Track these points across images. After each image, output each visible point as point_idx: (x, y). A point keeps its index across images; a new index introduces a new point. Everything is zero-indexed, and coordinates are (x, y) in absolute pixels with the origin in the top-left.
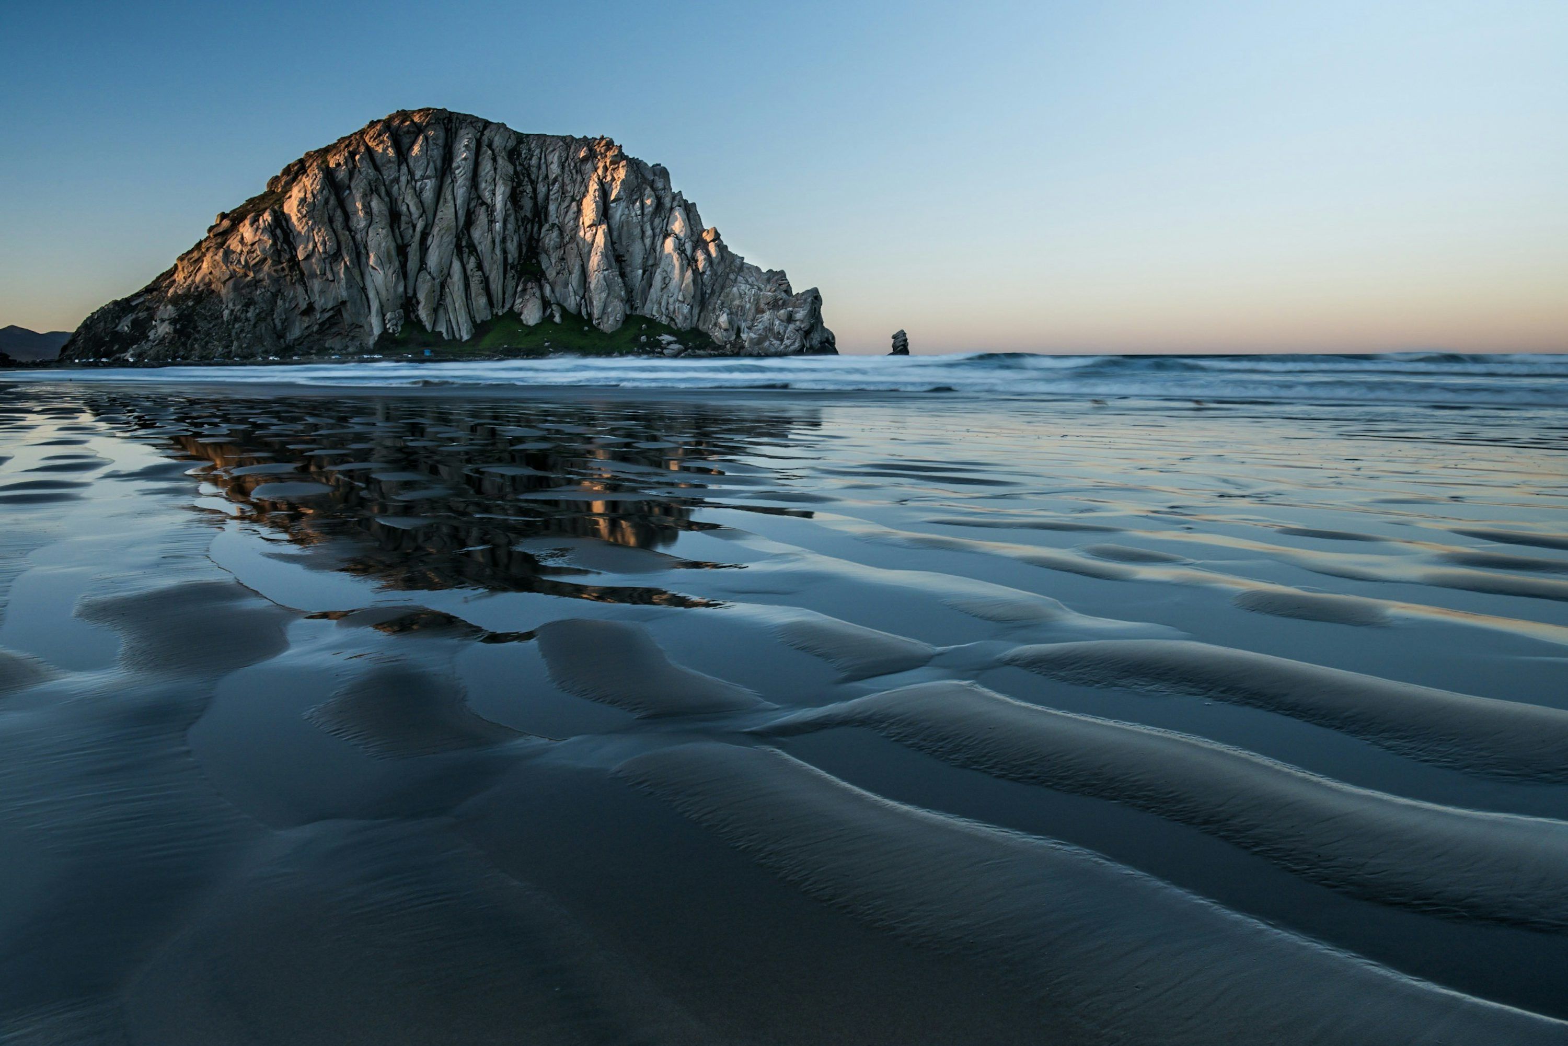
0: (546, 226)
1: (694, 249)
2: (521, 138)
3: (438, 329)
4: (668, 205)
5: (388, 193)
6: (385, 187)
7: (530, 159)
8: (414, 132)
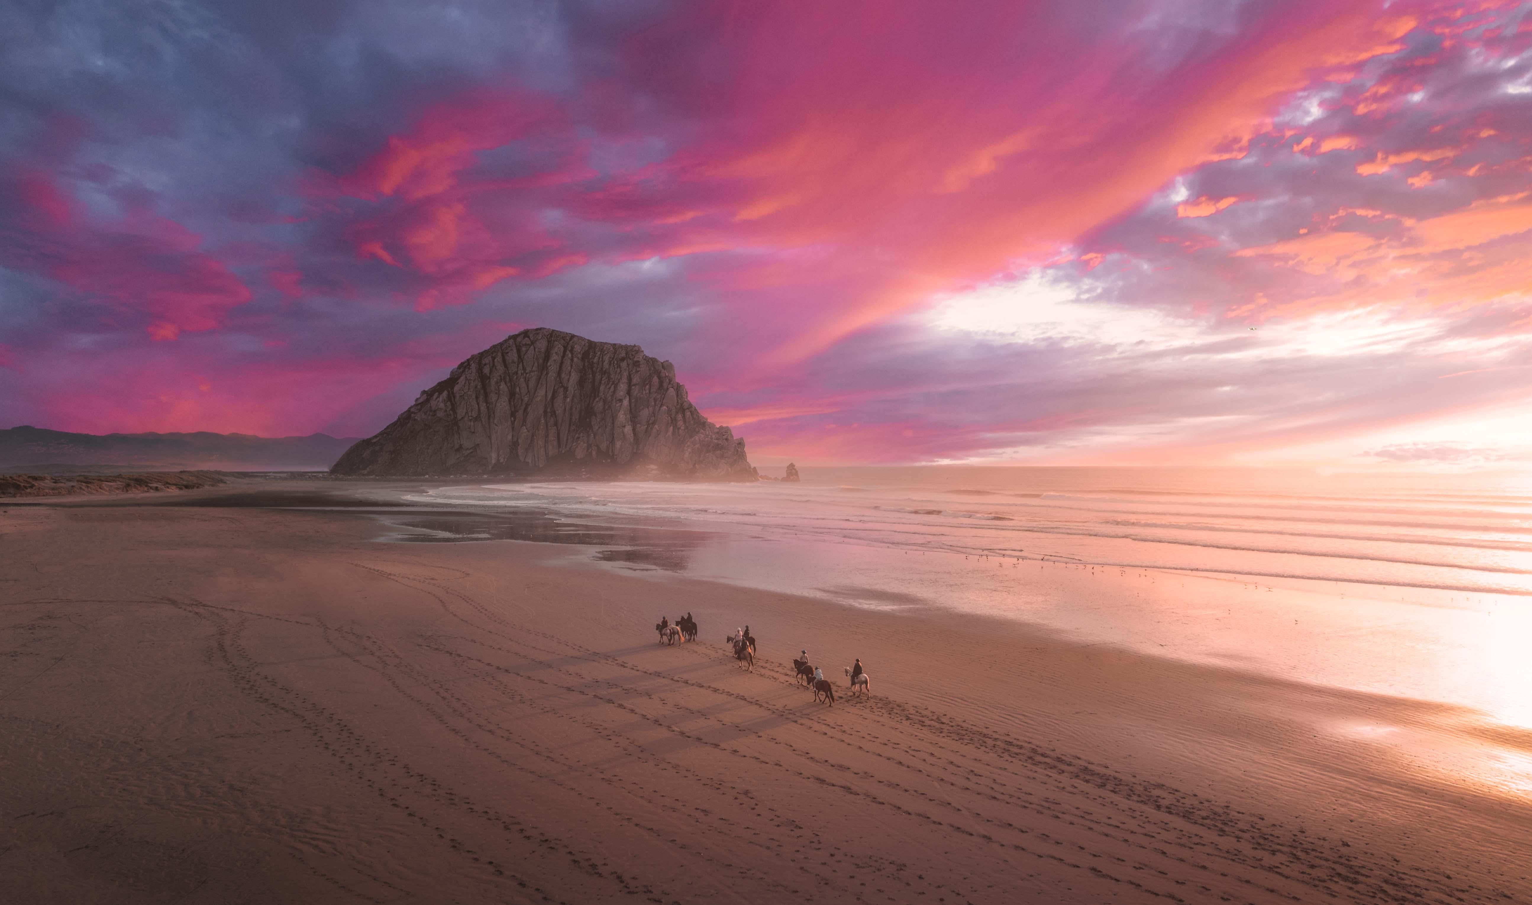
0: (597, 399)
1: (677, 413)
2: (592, 345)
3: (527, 460)
4: (666, 387)
5: (511, 381)
6: (509, 377)
7: (593, 359)
8: (528, 344)
